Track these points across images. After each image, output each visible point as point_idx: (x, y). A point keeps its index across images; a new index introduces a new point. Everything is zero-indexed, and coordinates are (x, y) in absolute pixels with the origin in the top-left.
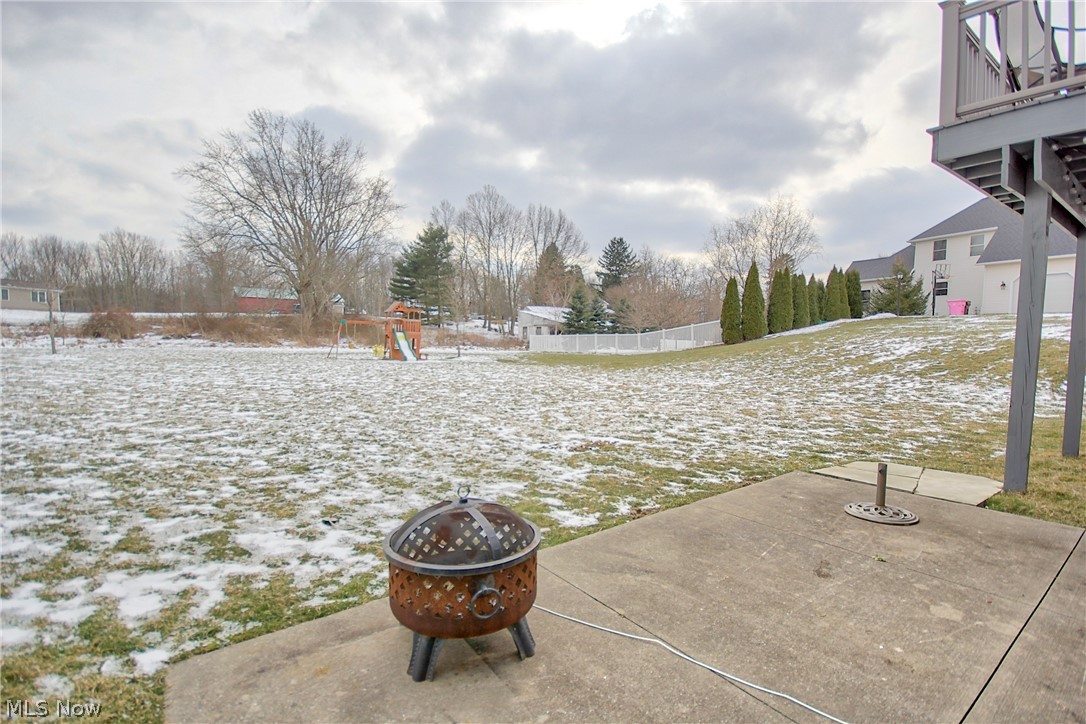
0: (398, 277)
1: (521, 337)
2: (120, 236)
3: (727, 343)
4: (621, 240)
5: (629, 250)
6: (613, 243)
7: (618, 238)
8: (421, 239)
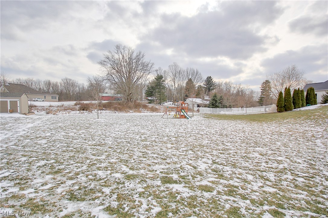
0: (148, 90)
1: (192, 108)
2: (67, 79)
3: (279, 112)
4: (210, 77)
5: (213, 80)
6: (208, 78)
7: (209, 76)
8: (155, 79)
